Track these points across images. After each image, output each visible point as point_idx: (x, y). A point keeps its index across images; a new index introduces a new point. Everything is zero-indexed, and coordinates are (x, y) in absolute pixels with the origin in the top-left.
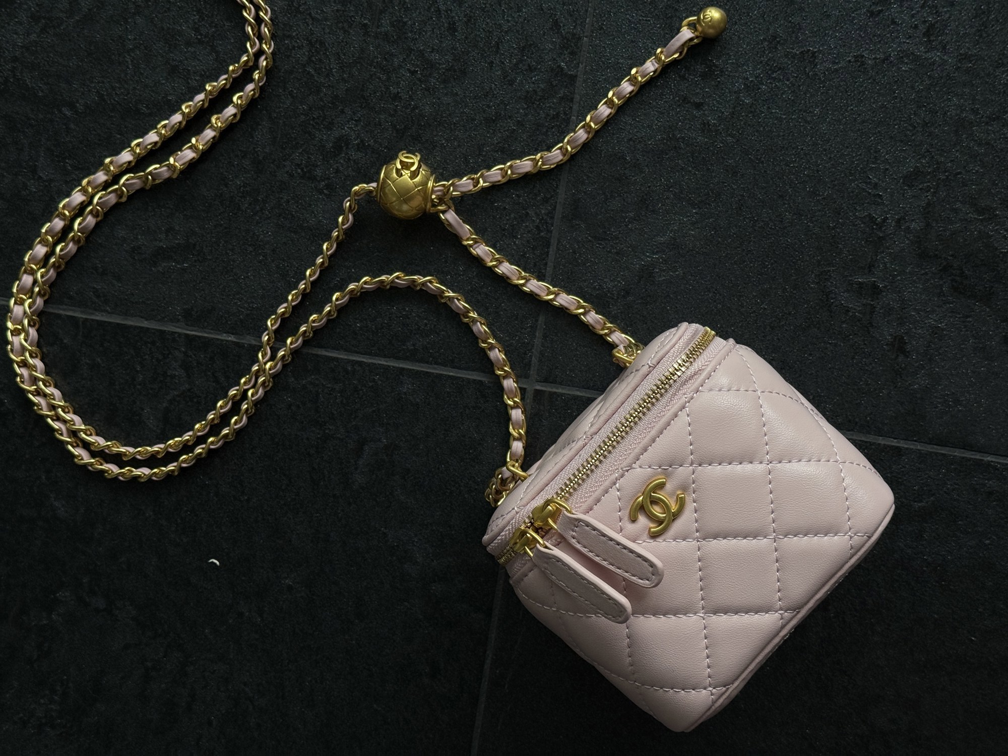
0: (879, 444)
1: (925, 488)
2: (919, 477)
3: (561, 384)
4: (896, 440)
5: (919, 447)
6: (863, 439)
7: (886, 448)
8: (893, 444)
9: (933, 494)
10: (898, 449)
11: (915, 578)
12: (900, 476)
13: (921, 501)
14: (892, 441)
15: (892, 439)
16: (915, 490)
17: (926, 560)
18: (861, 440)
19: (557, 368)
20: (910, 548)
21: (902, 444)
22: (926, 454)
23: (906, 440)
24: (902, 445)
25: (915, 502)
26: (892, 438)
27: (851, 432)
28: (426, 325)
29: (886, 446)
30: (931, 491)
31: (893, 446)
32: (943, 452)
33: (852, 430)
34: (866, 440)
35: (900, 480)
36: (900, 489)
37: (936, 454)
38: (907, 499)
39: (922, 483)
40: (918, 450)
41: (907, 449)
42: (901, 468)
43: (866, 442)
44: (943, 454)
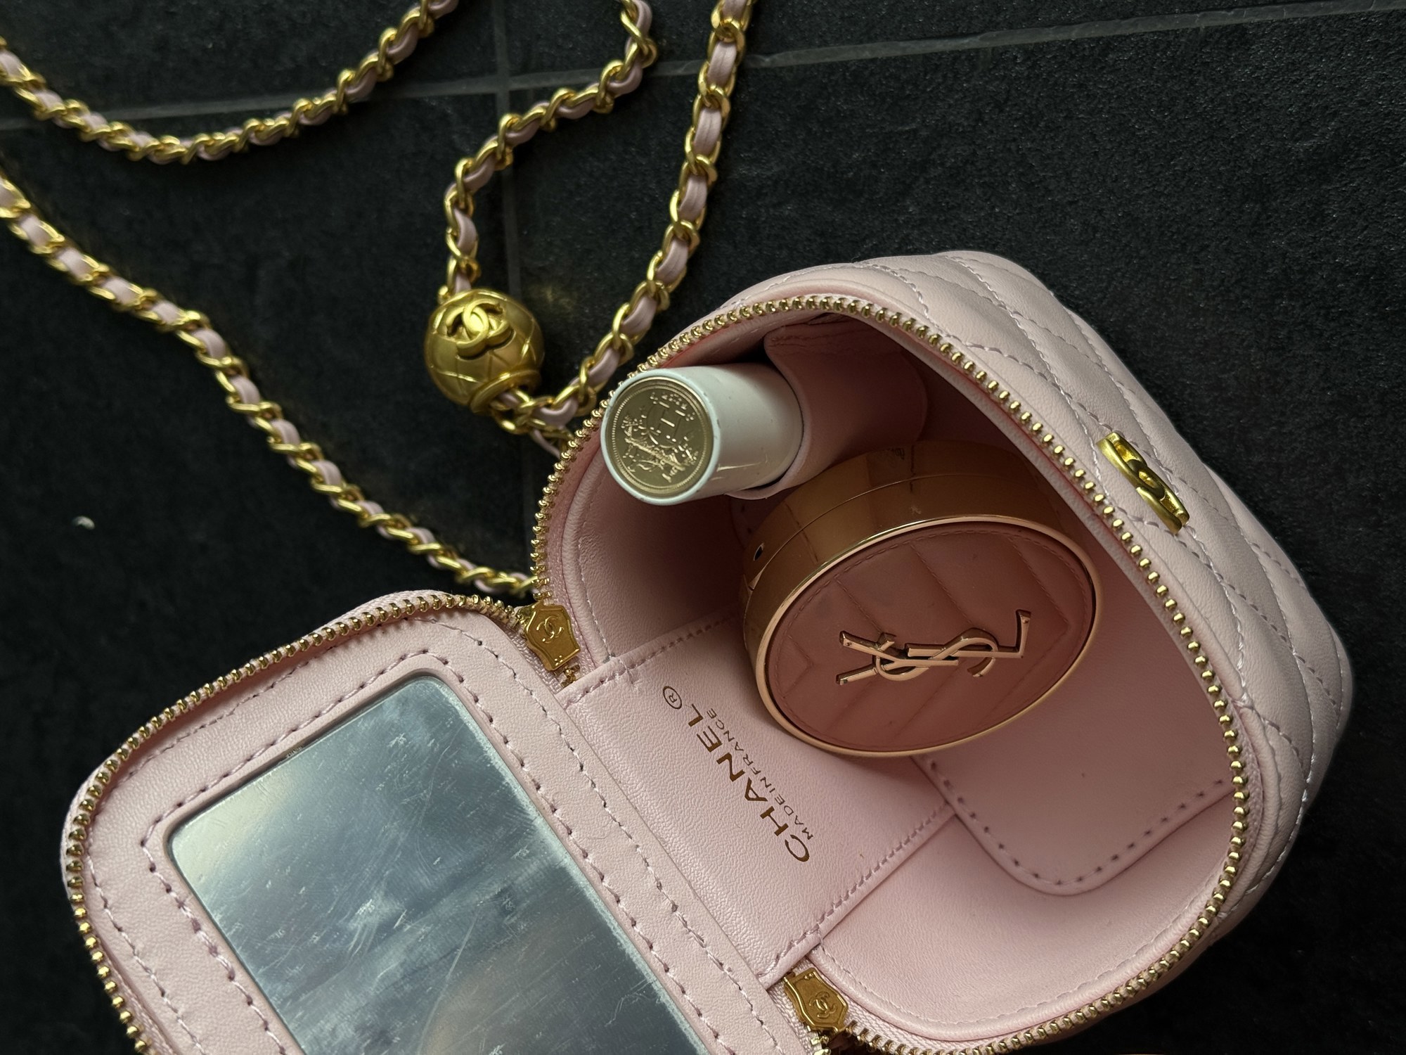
0: (1197, 30)
1: (1314, 105)
2: (1294, 82)
3: (553, 67)
4: (1232, 13)
5: (1286, 15)
6: (1160, 27)
7: (1211, 36)
8: (1227, 22)
9: (1335, 114)
10: (1240, 30)
11: (1322, 312)
12: (1251, 91)
13: (1308, 136)
14: (1224, 17)
15: (1223, 12)
16: (1291, 114)
17: (1341, 265)
18: (1154, 33)
19: (539, 37)
20: (1301, 246)
21: (1248, 17)
22: (1304, 26)
23: (1254, 5)
24: (1245, 20)
25: (1297, 140)
26: (1222, 9)
27: (1132, 20)
28: (304, 14)
29: (1210, 32)
30: (1327, 108)
31: (1226, 27)
32: (1341, 12)
33: (1133, 15)
34: (1166, 29)
35: (1253, 99)
36: (1258, 120)
37: (1325, 20)
38: (1277, 139)
39: (1306, 95)
40: (1286, 21)
41: (1259, 25)
42: (1253, 73)
43: (1166, 33)
44: (1342, 18)
